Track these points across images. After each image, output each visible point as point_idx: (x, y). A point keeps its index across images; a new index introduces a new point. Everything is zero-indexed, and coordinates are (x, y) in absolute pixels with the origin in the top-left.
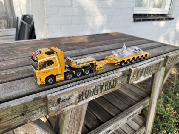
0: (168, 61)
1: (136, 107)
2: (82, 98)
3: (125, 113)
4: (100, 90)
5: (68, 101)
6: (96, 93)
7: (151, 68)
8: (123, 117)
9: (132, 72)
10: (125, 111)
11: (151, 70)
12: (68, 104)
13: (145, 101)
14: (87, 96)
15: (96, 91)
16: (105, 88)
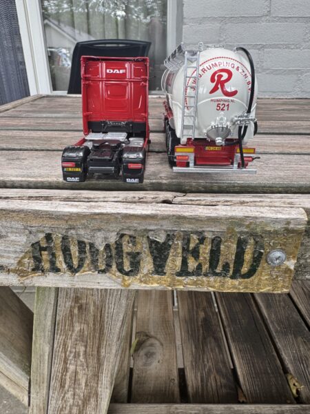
4: (150, 259)
6: (127, 267)
14: (75, 263)
15: (126, 257)
16: (181, 261)
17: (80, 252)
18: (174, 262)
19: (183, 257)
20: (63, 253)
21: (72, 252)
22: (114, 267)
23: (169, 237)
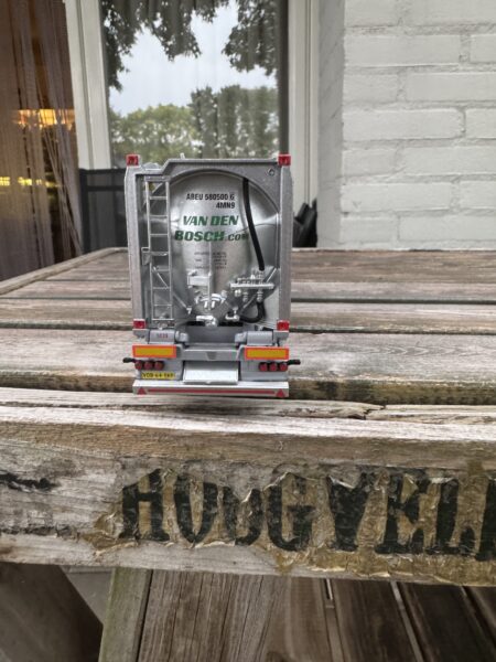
2: (156, 524)
4: (329, 520)
5: (39, 495)
6: (287, 536)
14: (197, 523)
15: (288, 515)
16: (384, 524)
17: (207, 504)
18: (373, 525)
19: (389, 515)
20: (177, 506)
21: (192, 503)
22: (264, 533)
23: (366, 477)
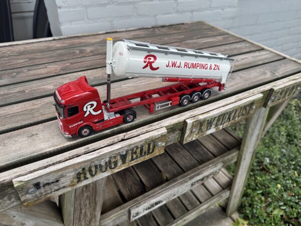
0: (273, 98)
1: (210, 166)
2: (85, 177)
3: (188, 175)
4: (121, 161)
6: (113, 166)
7: (233, 115)
8: (182, 183)
9: (189, 127)
10: (189, 172)
11: (231, 118)
12: (56, 188)
13: (229, 157)
14: (94, 173)
15: (113, 163)
17: (95, 169)
18: (129, 158)
19: (132, 155)
20: (89, 172)
21: (93, 170)
22: (108, 168)
23: (127, 151)
